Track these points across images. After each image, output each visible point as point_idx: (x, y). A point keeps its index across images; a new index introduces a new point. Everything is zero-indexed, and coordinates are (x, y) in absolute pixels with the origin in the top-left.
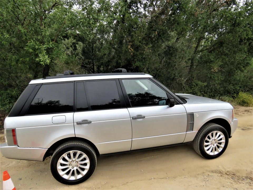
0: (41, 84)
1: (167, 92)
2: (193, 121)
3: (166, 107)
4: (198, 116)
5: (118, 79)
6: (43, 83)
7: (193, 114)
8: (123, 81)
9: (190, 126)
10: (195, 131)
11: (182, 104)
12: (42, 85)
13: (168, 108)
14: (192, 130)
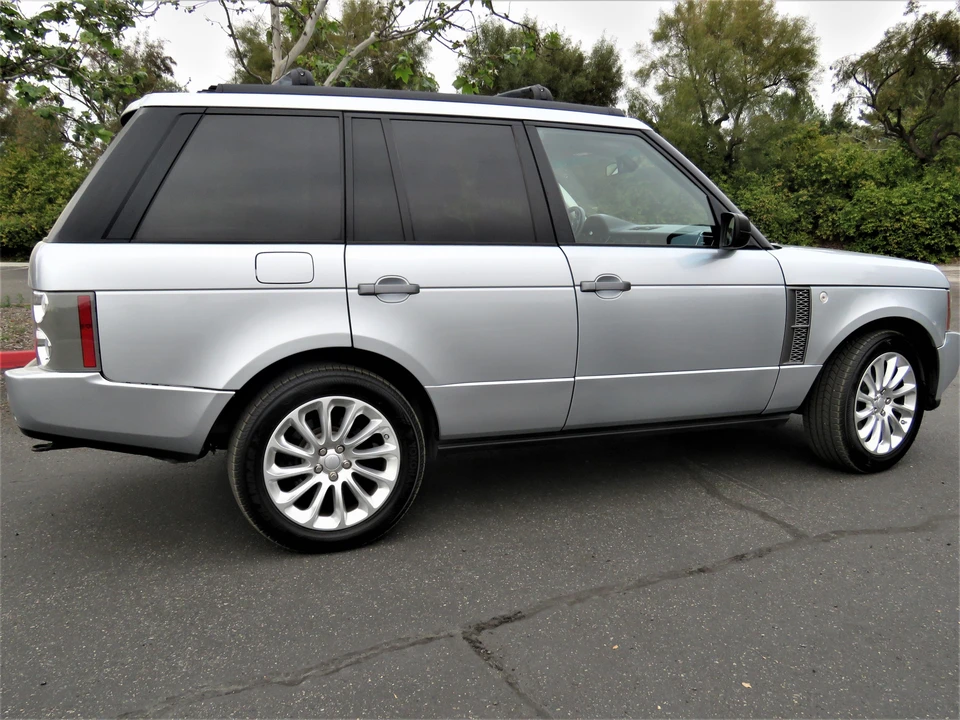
0: (202, 111)
1: (710, 195)
2: (808, 321)
3: (708, 257)
4: (826, 300)
5: (522, 120)
6: (207, 107)
7: (809, 292)
8: (541, 132)
9: (795, 343)
10: (811, 366)
11: (767, 248)
12: (205, 113)
13: (716, 257)
14: (802, 359)
